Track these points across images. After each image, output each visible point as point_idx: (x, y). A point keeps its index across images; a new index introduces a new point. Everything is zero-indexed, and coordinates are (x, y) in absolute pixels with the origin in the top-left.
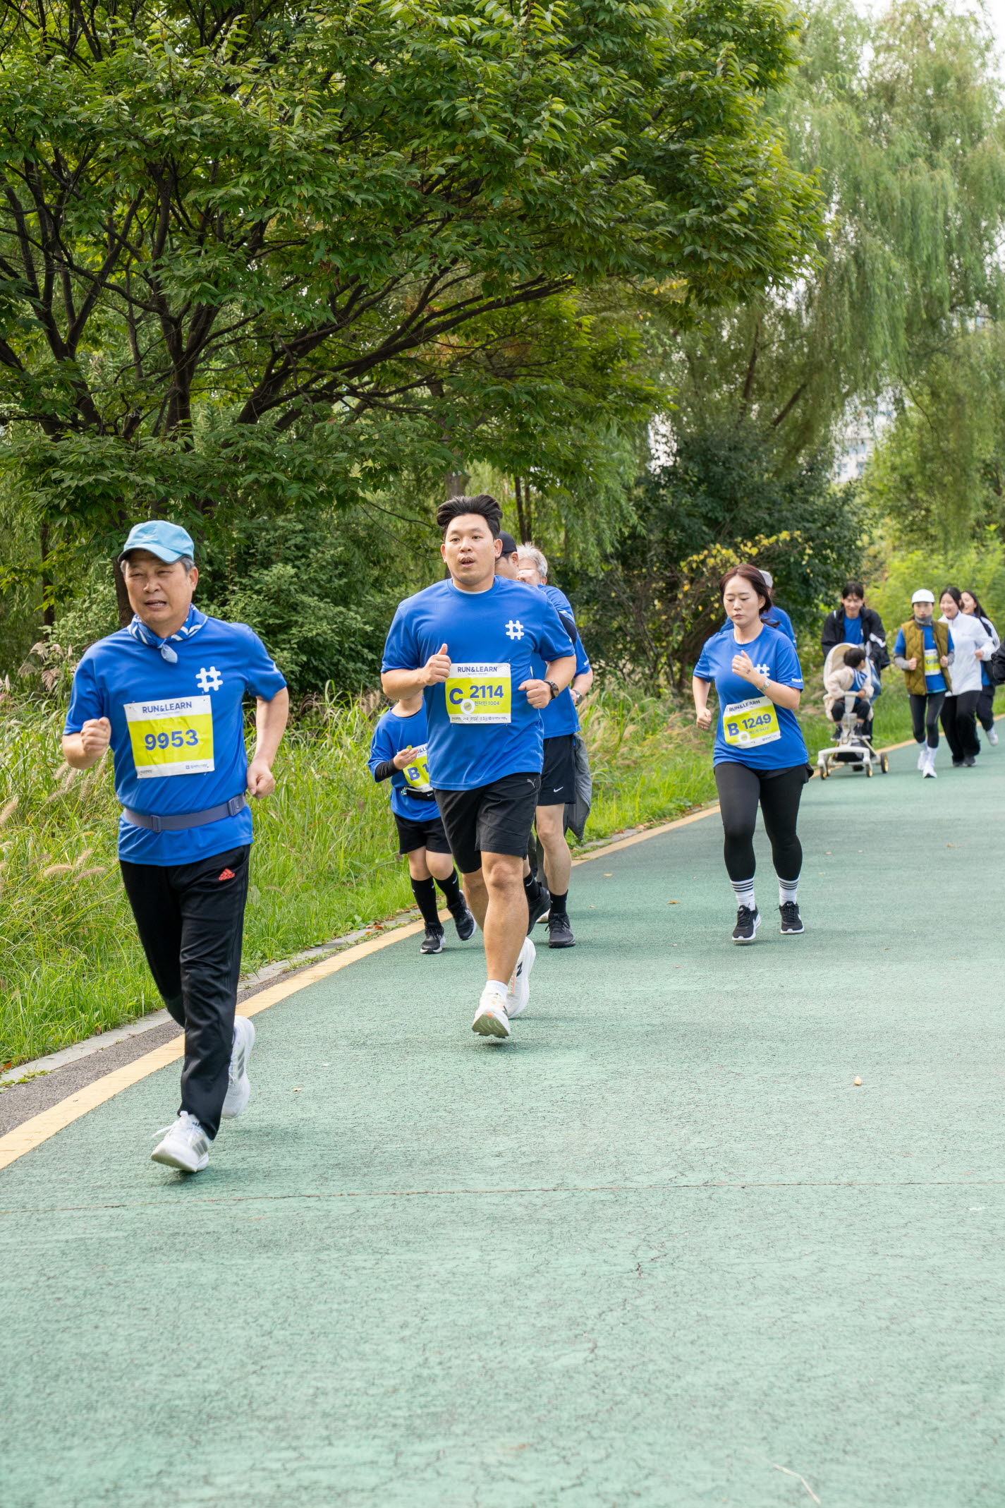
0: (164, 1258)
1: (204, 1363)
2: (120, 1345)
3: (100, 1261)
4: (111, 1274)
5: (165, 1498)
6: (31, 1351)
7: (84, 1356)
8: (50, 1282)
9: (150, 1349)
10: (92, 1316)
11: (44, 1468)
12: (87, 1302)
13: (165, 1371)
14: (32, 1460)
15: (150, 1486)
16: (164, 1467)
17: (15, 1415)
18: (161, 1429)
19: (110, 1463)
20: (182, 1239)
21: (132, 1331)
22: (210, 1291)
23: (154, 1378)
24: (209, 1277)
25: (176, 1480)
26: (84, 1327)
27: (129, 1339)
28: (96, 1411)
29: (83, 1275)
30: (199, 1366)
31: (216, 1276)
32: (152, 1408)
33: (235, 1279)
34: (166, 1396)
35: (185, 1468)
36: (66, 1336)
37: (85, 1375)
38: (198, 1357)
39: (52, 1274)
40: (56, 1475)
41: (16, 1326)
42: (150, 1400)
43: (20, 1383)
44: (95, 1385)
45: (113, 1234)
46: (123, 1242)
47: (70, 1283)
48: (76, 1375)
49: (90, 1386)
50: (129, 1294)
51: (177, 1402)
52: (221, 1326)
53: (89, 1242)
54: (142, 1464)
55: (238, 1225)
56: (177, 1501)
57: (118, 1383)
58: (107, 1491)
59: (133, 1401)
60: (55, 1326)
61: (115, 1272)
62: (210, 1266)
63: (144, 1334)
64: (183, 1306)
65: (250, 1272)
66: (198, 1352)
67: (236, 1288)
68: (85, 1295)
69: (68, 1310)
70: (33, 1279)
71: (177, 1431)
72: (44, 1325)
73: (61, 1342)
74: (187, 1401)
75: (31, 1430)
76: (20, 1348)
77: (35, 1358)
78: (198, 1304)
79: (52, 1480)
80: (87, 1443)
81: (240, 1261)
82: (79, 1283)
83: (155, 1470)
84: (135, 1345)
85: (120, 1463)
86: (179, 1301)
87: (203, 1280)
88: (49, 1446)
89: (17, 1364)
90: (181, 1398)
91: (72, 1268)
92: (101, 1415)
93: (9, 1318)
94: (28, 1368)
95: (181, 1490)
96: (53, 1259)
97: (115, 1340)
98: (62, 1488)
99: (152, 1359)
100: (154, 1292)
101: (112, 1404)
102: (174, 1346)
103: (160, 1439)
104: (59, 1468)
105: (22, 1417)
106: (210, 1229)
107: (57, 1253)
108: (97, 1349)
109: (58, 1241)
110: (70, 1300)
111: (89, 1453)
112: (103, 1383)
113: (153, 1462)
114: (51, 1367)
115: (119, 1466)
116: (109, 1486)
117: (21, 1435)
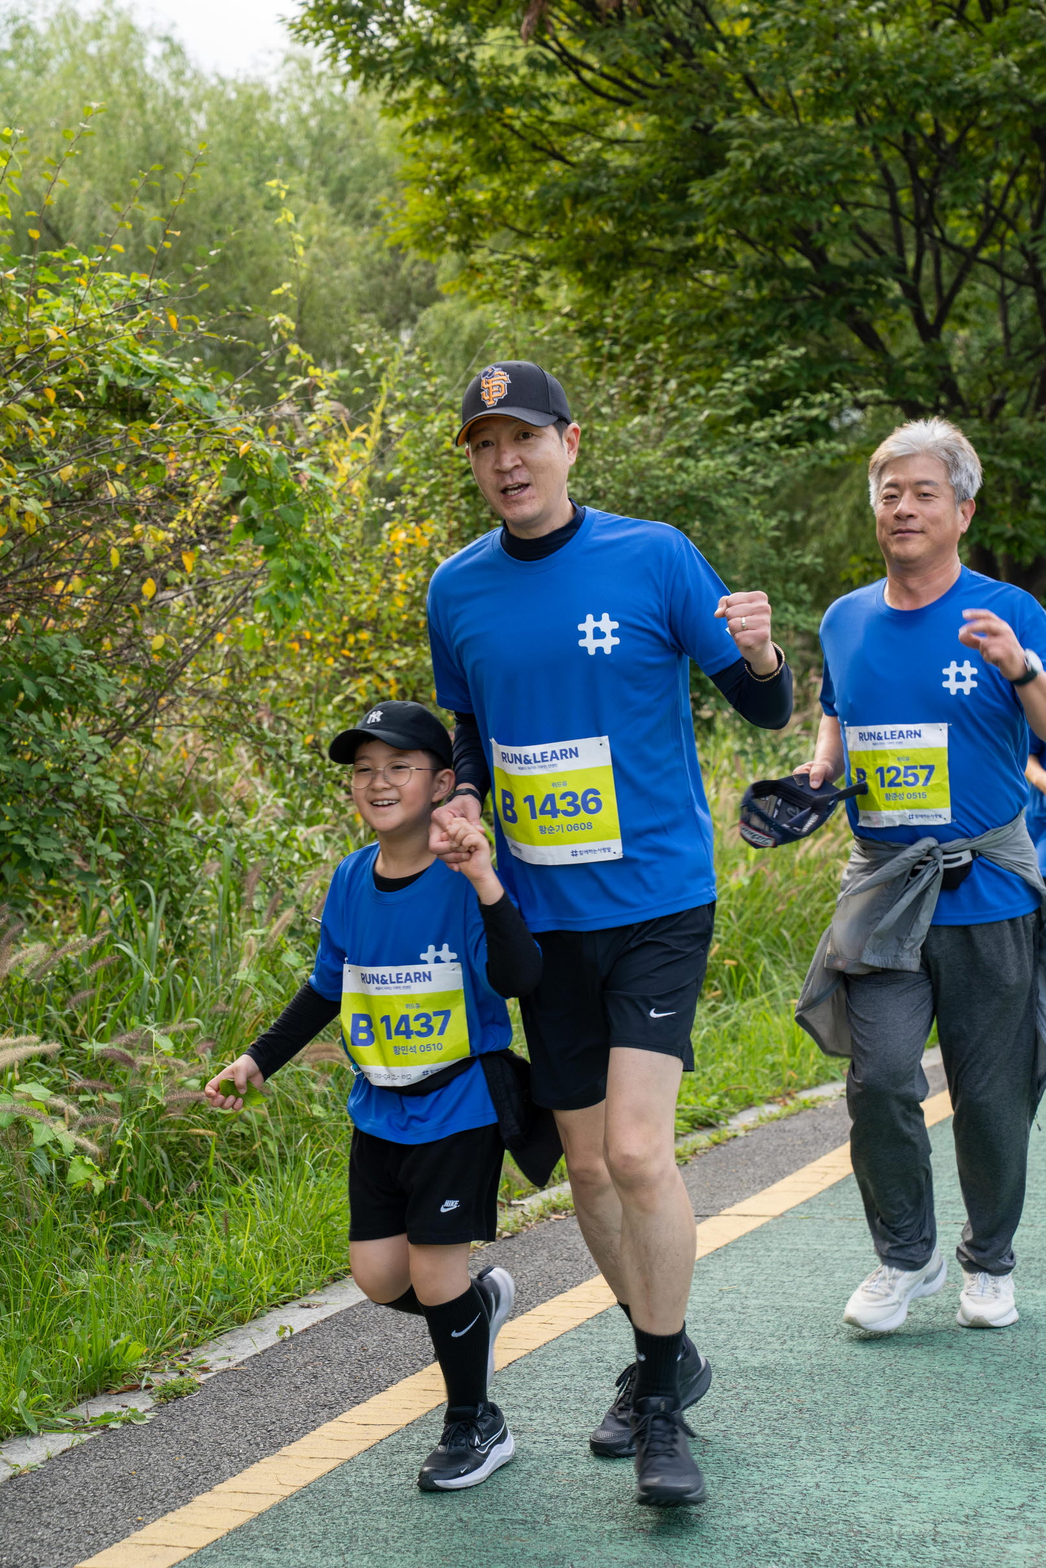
5: (1028, 1533)
9: (1007, 1376)
11: (901, 1485)
13: (1023, 1401)
14: (888, 1474)
15: (1011, 1518)
16: (1025, 1500)
17: (870, 1426)
18: (1022, 1460)
19: (970, 1488)
23: (1012, 1406)
25: (1040, 1516)
28: (952, 1433)
32: (1010, 1437)
37: (939, 1394)
40: (914, 1494)
42: (1009, 1429)
43: (873, 1394)
44: (950, 1406)
48: (930, 1393)
49: (945, 1407)
51: (1038, 1435)
54: (1002, 1494)
57: (974, 1407)
58: (967, 1516)
59: (991, 1427)
63: (999, 1359)
75: (885, 1443)
77: (888, 1371)
79: (911, 1498)
80: (944, 1464)
83: (1017, 1502)
85: (981, 1488)
88: (905, 1463)
89: (869, 1375)
92: (958, 1438)
98: (922, 1507)
99: (1009, 1387)
101: (969, 1427)
102: (1032, 1376)
103: (1021, 1472)
104: (917, 1486)
105: (876, 1429)
108: (952, 1369)
111: (947, 1475)
112: (959, 1406)
113: (1015, 1494)
114: (904, 1382)
115: (980, 1493)
116: (968, 1511)
117: (877, 1447)
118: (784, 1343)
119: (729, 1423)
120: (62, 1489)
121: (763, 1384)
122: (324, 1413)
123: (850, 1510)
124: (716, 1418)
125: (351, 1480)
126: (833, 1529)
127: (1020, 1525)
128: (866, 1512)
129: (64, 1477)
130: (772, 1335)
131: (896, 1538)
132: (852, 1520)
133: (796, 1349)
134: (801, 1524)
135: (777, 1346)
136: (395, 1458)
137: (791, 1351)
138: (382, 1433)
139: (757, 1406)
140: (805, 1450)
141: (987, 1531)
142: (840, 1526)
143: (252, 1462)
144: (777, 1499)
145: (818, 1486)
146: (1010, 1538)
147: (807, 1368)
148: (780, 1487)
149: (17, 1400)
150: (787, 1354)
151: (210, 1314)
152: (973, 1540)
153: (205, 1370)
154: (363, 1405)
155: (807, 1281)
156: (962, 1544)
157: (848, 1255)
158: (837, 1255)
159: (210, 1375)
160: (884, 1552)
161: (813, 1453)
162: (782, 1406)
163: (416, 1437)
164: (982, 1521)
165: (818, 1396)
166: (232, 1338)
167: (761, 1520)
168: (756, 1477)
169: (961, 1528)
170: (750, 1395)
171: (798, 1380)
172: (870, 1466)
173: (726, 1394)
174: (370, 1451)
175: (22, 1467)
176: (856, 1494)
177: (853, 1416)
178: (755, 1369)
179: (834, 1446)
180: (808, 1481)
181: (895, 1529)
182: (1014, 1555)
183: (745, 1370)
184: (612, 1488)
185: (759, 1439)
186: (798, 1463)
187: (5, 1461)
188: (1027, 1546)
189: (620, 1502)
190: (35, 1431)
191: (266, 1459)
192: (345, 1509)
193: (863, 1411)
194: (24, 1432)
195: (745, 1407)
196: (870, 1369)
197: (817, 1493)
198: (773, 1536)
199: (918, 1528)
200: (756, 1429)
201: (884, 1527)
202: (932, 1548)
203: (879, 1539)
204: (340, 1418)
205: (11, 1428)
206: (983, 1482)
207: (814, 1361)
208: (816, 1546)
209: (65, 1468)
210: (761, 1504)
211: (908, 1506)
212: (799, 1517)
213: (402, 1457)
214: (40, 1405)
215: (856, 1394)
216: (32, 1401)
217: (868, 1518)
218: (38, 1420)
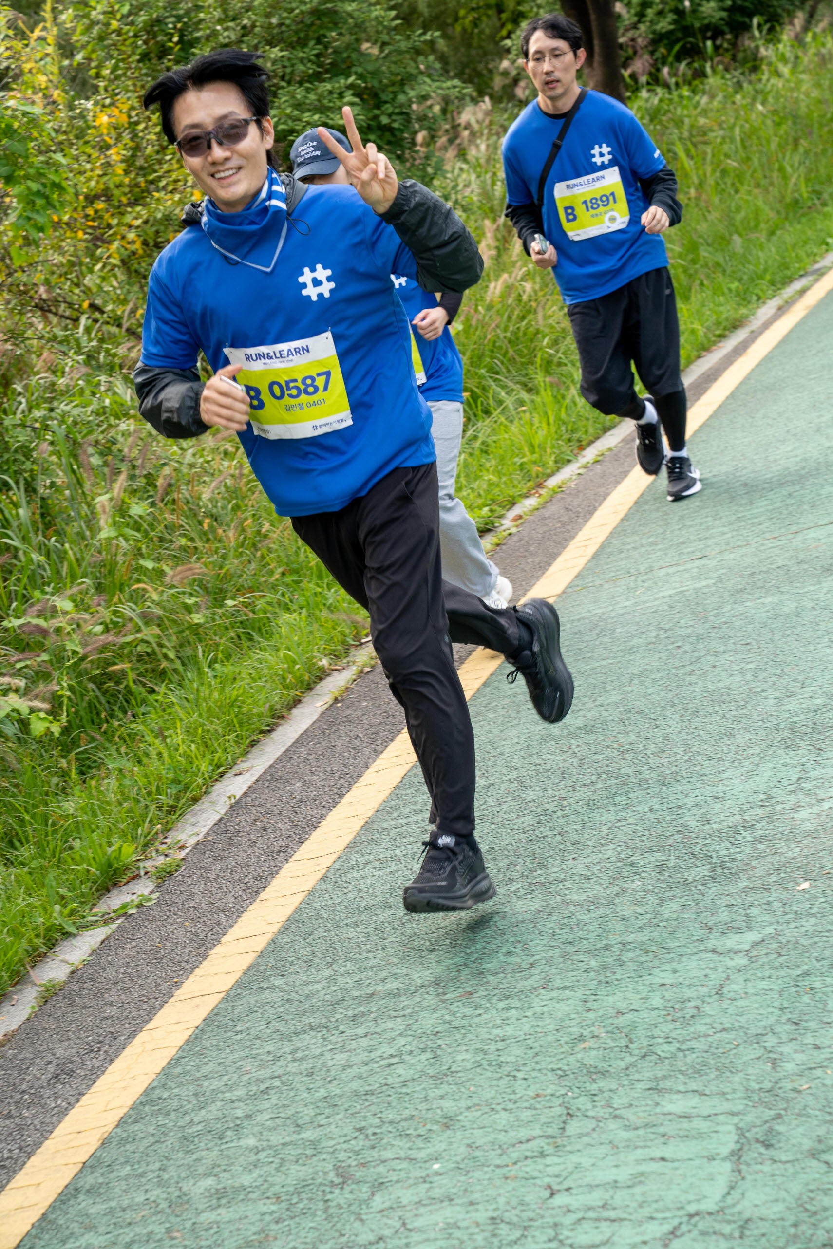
0: (750, 597)
1: (807, 682)
2: (738, 679)
3: (700, 609)
4: (712, 618)
5: (807, 800)
6: (671, 694)
7: (711, 692)
8: (669, 633)
9: (761, 677)
10: (708, 658)
11: (709, 790)
12: (700, 646)
13: (777, 695)
14: (698, 785)
15: (793, 792)
16: (799, 775)
17: (675, 750)
18: (789, 743)
19: (758, 778)
20: (760, 577)
21: (743, 665)
22: (795, 619)
23: (771, 702)
24: (790, 607)
25: (812, 783)
26: (706, 668)
27: (742, 672)
28: (734, 736)
29: (691, 623)
30: (803, 686)
31: (795, 604)
32: (776, 727)
33: (812, 604)
34: (785, 715)
35: (817, 773)
36: (692, 679)
37: (717, 708)
38: (801, 678)
39: (667, 627)
40: (721, 795)
41: (653, 677)
42: (774, 721)
43: (670, 723)
44: (727, 715)
45: (704, 583)
46: (714, 588)
47: (683, 632)
48: (711, 709)
49: (724, 718)
50: (731, 633)
51: (795, 719)
52: (811, 648)
53: (687, 593)
54: (782, 775)
55: (801, 556)
56: (818, 800)
57: (744, 711)
58: (762, 801)
59: (760, 723)
60: (683, 671)
61: (715, 616)
62: (787, 596)
63: (752, 665)
64: (777, 636)
65: (821, 595)
66: (799, 674)
67: (814, 613)
68: (698, 640)
69: (688, 656)
70: (654, 634)
71: (802, 743)
72: (674, 671)
73: (691, 684)
74: (802, 717)
75: (690, 760)
76: (663, 694)
77: (676, 701)
78: (788, 632)
79: (719, 799)
80: (736, 764)
81: (812, 588)
82: (690, 630)
83: (794, 778)
84: (749, 677)
85: (766, 776)
86: (772, 631)
87: (786, 610)
88: (708, 771)
89: (663, 707)
90: (797, 715)
91: (681, 618)
92: (740, 740)
93: (646, 670)
94: (673, 710)
95: (818, 791)
96: (665, 613)
97: (732, 675)
98: (728, 803)
99: (765, 686)
100: (750, 628)
101: (745, 728)
102: (779, 672)
103: (791, 753)
104: (721, 788)
105: (680, 751)
106: (780, 564)
107: (666, 608)
108: (721, 685)
109: (663, 597)
110: (687, 647)
111: (739, 772)
112: (734, 713)
113: (791, 772)
114: (690, 706)
115: (766, 780)
116: (763, 797)
117: (685, 765)
118: (595, 701)
119: (575, 778)
120: (111, 973)
121: (589, 739)
122: (281, 857)
123: (679, 822)
124: (564, 778)
125: (317, 905)
126: (671, 841)
127: (801, 796)
128: (690, 819)
129: (110, 963)
130: (585, 696)
131: (717, 834)
132: (682, 829)
133: (606, 703)
134: (648, 844)
135: (590, 705)
136: (344, 879)
137: (602, 705)
138: (328, 861)
139: (590, 759)
140: (634, 783)
141: (779, 808)
142: (676, 837)
143: (242, 912)
144: (626, 830)
145: (651, 810)
146: (796, 808)
147: (617, 717)
148: (625, 819)
149: (55, 915)
150: (601, 709)
151: (171, 803)
152: (770, 818)
153: (183, 847)
154: (307, 843)
155: (597, 643)
156: (764, 824)
157: (622, 611)
158: (613, 614)
159: (187, 850)
160: (712, 848)
161: (641, 784)
162: (608, 753)
163: (354, 857)
164: (774, 801)
165: (632, 737)
166: (194, 815)
167: (619, 849)
168: (606, 816)
169: (760, 811)
170: (583, 750)
171: (613, 728)
172: (684, 782)
173: (566, 755)
174: (324, 878)
175: (76, 963)
176: (680, 807)
177: (661, 745)
178: (580, 728)
179: (654, 774)
180: (643, 808)
181: (715, 826)
182: (803, 820)
183: (573, 732)
184: (507, 856)
185: (600, 785)
186: (632, 795)
187: (63, 961)
188: (810, 810)
189: (515, 866)
190: (75, 931)
191: (251, 907)
192: (321, 930)
193: (667, 739)
194: (67, 935)
195: (582, 763)
196: (662, 703)
197: (652, 816)
198: (630, 860)
199: (731, 821)
200: (595, 777)
201: (706, 828)
202: (745, 834)
203: (706, 838)
204: (294, 858)
205: (57, 936)
206: (766, 768)
207: (621, 709)
208: (664, 858)
209: (108, 955)
210: (615, 836)
211: (719, 806)
212: (645, 839)
213: (349, 876)
214: (73, 913)
215: (658, 726)
216: (66, 911)
217: (693, 824)
218: (74, 923)
